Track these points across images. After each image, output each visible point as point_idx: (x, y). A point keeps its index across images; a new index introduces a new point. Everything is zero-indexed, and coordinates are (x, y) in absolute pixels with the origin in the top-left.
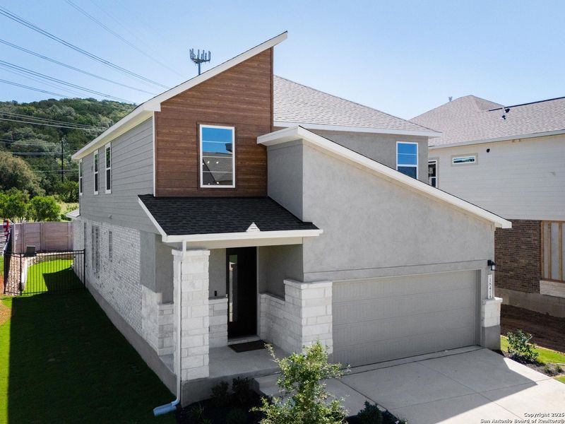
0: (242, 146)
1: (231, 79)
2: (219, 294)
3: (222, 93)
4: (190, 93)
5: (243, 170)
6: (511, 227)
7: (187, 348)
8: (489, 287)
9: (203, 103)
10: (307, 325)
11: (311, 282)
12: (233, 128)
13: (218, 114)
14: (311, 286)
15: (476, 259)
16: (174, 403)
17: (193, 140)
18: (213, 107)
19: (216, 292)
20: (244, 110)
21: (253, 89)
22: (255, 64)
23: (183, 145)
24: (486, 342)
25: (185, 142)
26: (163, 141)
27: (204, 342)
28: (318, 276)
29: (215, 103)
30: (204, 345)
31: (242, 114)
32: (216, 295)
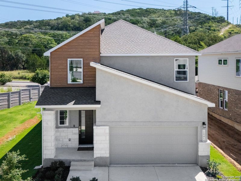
0: (86, 66)
1: (81, 40)
2: (75, 126)
3: (77, 46)
4: (64, 47)
5: (86, 76)
6: (215, 106)
7: (45, 147)
8: (203, 136)
9: (69, 50)
10: (96, 144)
11: (99, 126)
12: (82, 59)
13: (76, 54)
14: (98, 127)
15: (194, 121)
16: (41, 166)
17: (65, 65)
18: (73, 51)
19: (74, 125)
20: (87, 52)
21: (91, 43)
22: (92, 33)
23: (61, 67)
24: (199, 163)
25: (62, 66)
26: (53, 66)
27: (52, 145)
28: (103, 124)
29: (74, 50)
30: (52, 146)
31: (86, 53)
32: (74, 126)
